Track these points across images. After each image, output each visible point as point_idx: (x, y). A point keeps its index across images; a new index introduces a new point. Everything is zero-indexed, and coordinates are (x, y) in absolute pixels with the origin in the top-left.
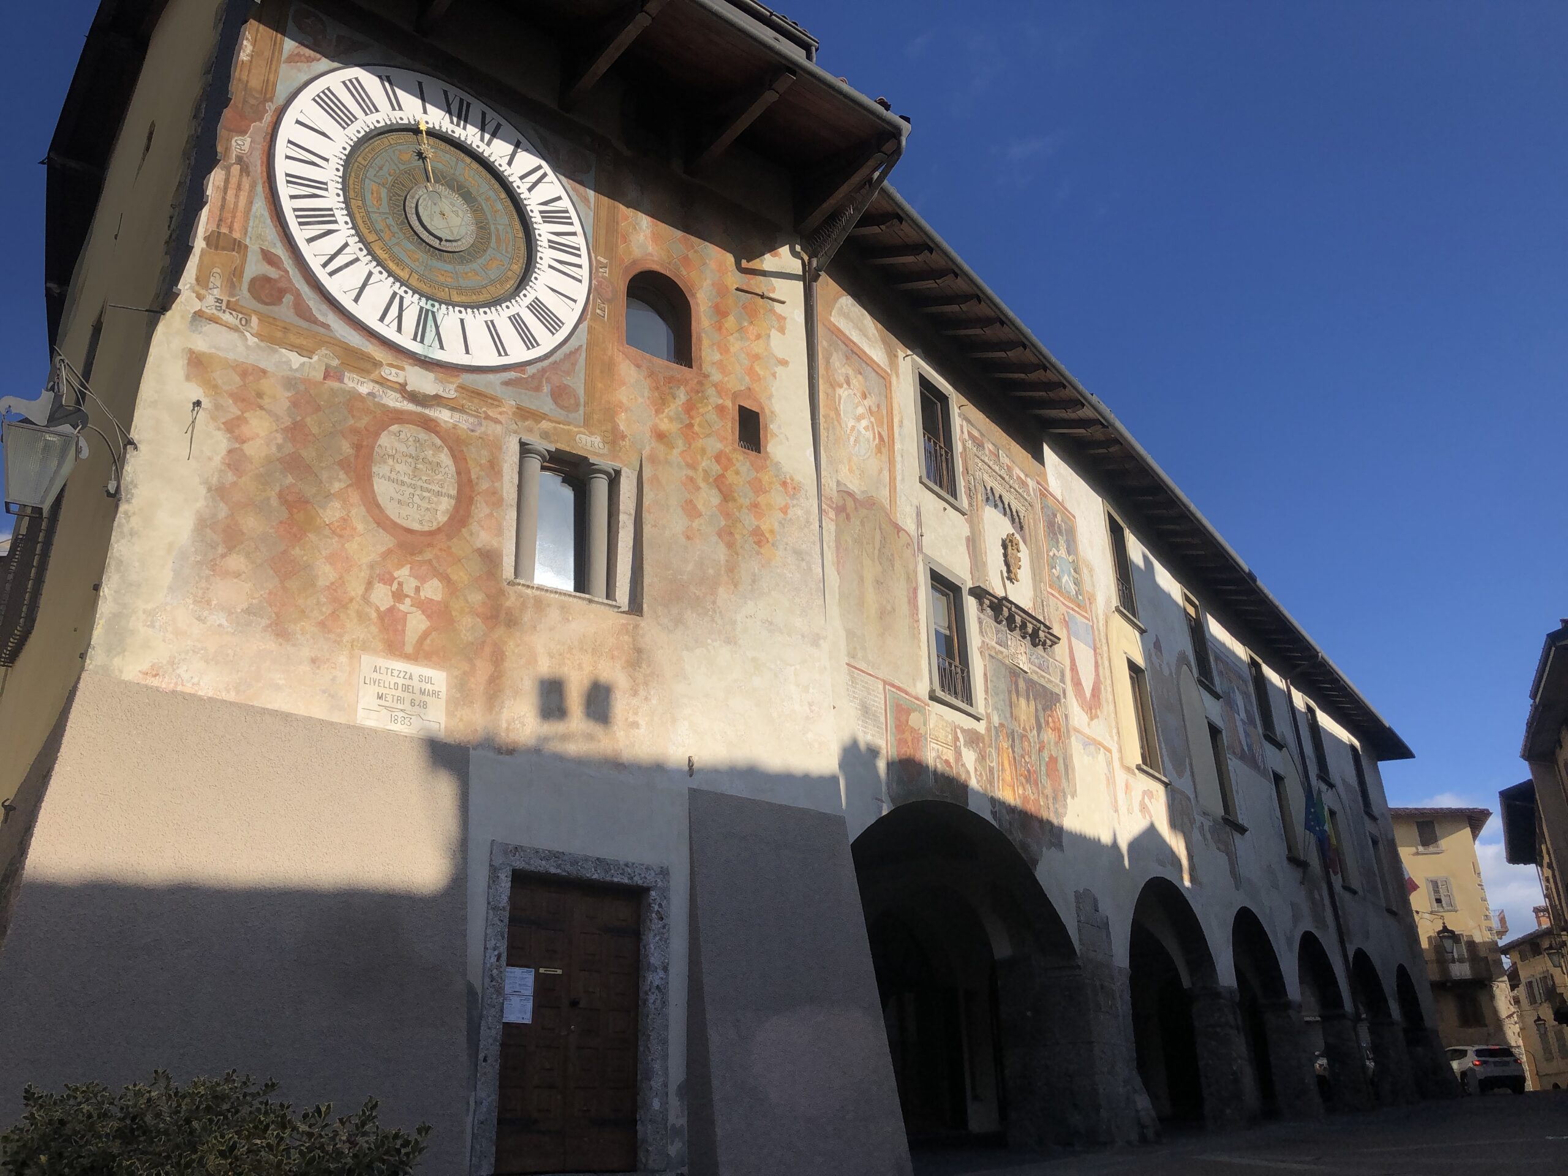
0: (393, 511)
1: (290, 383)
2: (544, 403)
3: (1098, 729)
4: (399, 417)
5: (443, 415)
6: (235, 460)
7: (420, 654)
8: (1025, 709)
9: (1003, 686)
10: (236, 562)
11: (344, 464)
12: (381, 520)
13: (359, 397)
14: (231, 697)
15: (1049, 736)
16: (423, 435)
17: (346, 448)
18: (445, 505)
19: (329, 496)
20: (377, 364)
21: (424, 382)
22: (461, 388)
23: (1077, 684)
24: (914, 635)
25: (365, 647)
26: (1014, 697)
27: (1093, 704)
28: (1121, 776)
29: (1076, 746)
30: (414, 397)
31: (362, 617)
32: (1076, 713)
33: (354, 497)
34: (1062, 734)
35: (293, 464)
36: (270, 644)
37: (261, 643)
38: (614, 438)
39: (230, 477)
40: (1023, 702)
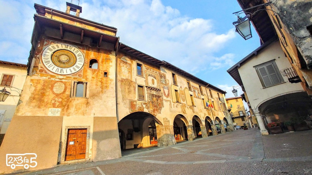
0: (56, 92)
1: (44, 80)
2: (77, 76)
3: (168, 99)
4: (58, 82)
5: (63, 80)
6: (35, 90)
7: (58, 107)
8: (155, 99)
9: (151, 96)
10: (34, 101)
11: (50, 88)
12: (54, 93)
13: (53, 80)
14: (32, 115)
15: (159, 101)
16: (60, 83)
17: (50, 86)
18: (63, 90)
19: (47, 92)
20: (55, 76)
21: (61, 77)
22: (66, 77)
23: (165, 94)
24: (135, 93)
25: (50, 107)
26: (153, 98)
27: (168, 96)
28: (172, 104)
29: (164, 102)
30: (60, 79)
31: (50, 104)
32: (165, 98)
33: (51, 91)
34: (162, 101)
35: (43, 89)
36: (38, 109)
37: (37, 109)
38: (87, 79)
39: (35, 92)
40: (154, 98)
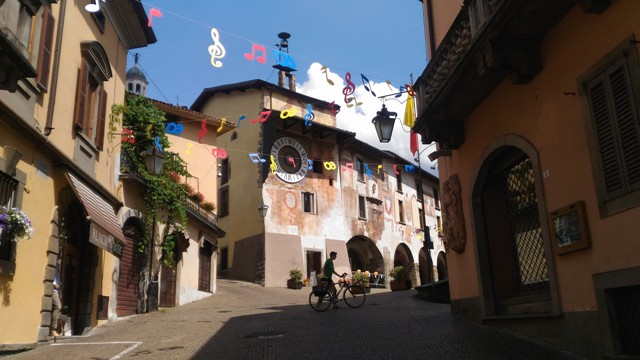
0: (289, 206)
1: (277, 190)
2: (303, 185)
3: (390, 217)
4: (288, 192)
5: (293, 190)
6: (273, 202)
7: (294, 224)
8: (375, 216)
9: (371, 213)
10: (275, 216)
11: (283, 200)
13: (283, 190)
14: (277, 233)
15: (380, 220)
16: (291, 194)
17: (283, 198)
18: (294, 204)
19: (282, 205)
20: (285, 185)
21: (290, 186)
22: (294, 186)
23: (387, 209)
25: (289, 224)
26: (374, 214)
27: (389, 212)
28: (395, 225)
29: (385, 221)
30: (289, 188)
31: (288, 221)
32: (386, 215)
33: (285, 205)
34: (383, 219)
35: (278, 201)
36: (280, 225)
38: (313, 188)
39: (273, 205)
